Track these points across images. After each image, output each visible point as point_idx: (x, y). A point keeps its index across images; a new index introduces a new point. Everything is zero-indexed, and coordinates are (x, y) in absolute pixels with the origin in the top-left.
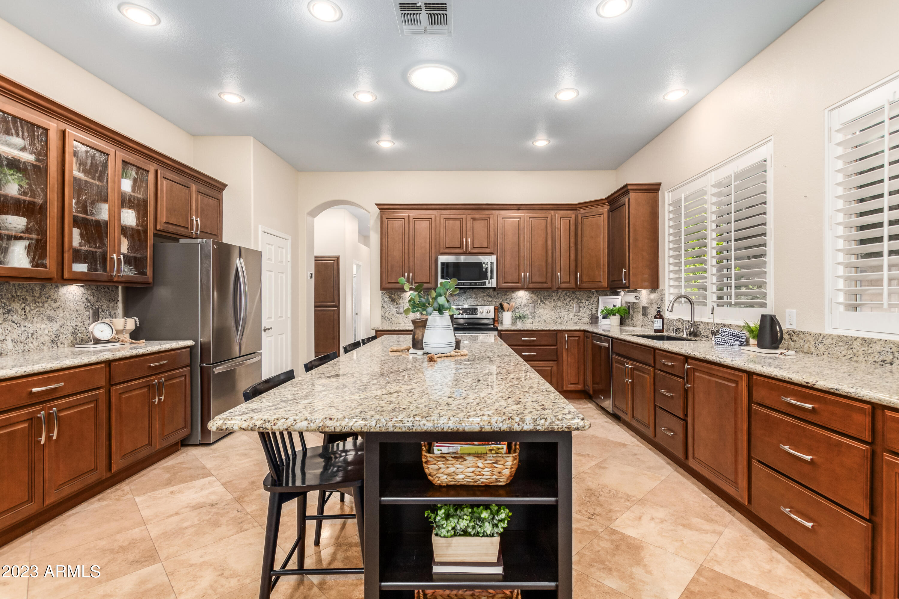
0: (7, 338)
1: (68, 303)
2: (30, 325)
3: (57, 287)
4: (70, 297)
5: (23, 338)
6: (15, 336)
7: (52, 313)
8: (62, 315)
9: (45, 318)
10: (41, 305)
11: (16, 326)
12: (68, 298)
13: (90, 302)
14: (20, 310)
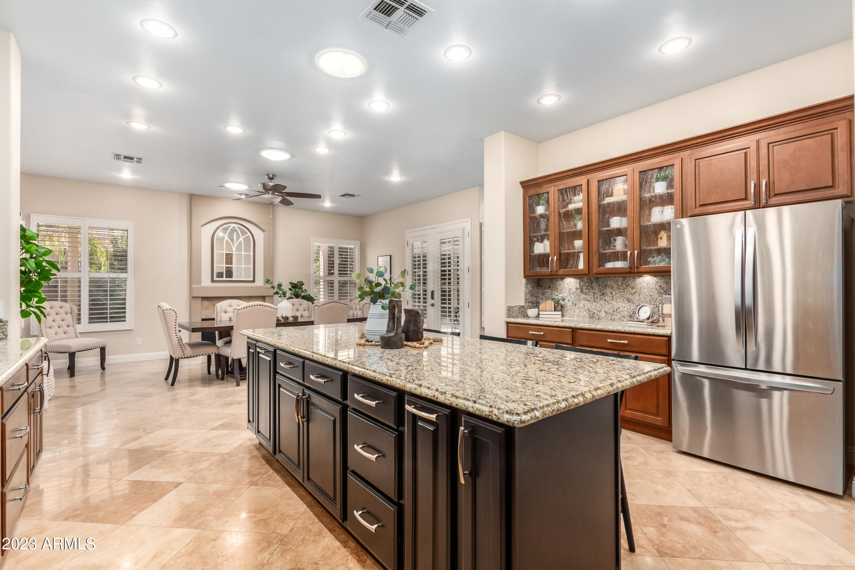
0: (602, 310)
1: (643, 290)
2: (615, 303)
3: (634, 278)
4: (645, 285)
5: (611, 311)
6: (606, 309)
7: (630, 297)
8: (637, 298)
9: (625, 300)
10: (622, 290)
11: (607, 303)
12: (643, 286)
13: (663, 289)
14: (609, 294)
